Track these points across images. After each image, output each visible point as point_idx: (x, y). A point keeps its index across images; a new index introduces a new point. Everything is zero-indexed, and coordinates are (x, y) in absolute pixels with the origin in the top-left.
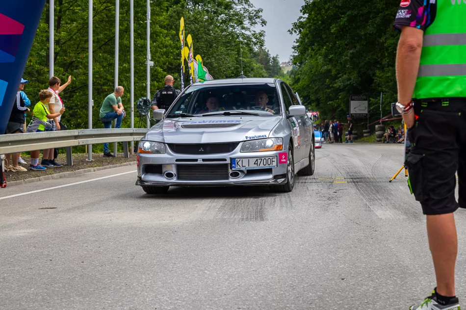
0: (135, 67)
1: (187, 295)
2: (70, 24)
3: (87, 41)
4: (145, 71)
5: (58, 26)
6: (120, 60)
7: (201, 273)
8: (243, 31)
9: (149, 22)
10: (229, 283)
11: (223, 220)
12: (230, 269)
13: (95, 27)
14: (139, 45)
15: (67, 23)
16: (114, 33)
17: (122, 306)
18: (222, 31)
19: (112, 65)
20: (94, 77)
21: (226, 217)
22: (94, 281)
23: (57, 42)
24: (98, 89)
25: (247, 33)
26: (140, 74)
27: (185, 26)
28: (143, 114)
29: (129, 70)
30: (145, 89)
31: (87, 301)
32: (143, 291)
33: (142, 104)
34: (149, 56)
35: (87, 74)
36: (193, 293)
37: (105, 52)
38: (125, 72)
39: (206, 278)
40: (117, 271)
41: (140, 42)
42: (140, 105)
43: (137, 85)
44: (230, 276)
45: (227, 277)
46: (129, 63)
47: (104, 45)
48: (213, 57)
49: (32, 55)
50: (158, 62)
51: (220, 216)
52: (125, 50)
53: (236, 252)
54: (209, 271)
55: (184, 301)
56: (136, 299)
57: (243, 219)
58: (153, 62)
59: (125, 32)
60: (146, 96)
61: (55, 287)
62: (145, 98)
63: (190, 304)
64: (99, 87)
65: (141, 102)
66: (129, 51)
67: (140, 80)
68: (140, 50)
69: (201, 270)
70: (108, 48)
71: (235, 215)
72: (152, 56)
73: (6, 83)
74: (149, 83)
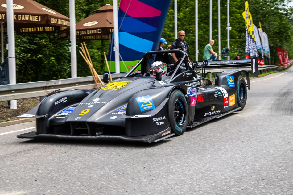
0: (221, 31)
1: (251, 154)
2: (185, 9)
3: (194, 18)
4: (227, 33)
5: (179, 11)
6: (212, 27)
7: (259, 143)
8: (283, 7)
9: (228, 5)
10: (275, 149)
11: (271, 115)
12: (275, 141)
13: (199, 10)
14: (223, 19)
15: (183, 9)
16: (209, 13)
17: (215, 159)
18: (271, 7)
19: (208, 30)
20: (199, 37)
21: (273, 113)
22: (201, 146)
23: (178, 19)
24: (201, 44)
25: (286, 7)
26: (224, 35)
27: (249, 6)
28: (226, 57)
29: (217, 33)
30: (226, 43)
31: (198, 156)
32: (227, 152)
33: (225, 51)
34: (229, 24)
35: (194, 36)
36: (254, 153)
38: (215, 34)
39: (261, 146)
40: (213, 141)
41: (224, 17)
42: (224, 52)
43: (222, 41)
44: (275, 145)
46: (218, 29)
47: (204, 20)
48: (266, 23)
49: (165, 27)
50: (234, 27)
51: (269, 112)
52: (215, 22)
53: (278, 132)
54: (263, 142)
55: (249, 157)
56: (223, 155)
57: (283, 114)
58: (231, 28)
59: (215, 12)
60: (227, 46)
61: (181, 148)
62: (226, 48)
63: (252, 159)
64: (201, 43)
65: (224, 50)
66: (217, 22)
67: (223, 38)
68: (224, 22)
69: (259, 142)
70: (206, 21)
71: (278, 112)
72: (230, 24)
73: (152, 43)
74: (228, 40)
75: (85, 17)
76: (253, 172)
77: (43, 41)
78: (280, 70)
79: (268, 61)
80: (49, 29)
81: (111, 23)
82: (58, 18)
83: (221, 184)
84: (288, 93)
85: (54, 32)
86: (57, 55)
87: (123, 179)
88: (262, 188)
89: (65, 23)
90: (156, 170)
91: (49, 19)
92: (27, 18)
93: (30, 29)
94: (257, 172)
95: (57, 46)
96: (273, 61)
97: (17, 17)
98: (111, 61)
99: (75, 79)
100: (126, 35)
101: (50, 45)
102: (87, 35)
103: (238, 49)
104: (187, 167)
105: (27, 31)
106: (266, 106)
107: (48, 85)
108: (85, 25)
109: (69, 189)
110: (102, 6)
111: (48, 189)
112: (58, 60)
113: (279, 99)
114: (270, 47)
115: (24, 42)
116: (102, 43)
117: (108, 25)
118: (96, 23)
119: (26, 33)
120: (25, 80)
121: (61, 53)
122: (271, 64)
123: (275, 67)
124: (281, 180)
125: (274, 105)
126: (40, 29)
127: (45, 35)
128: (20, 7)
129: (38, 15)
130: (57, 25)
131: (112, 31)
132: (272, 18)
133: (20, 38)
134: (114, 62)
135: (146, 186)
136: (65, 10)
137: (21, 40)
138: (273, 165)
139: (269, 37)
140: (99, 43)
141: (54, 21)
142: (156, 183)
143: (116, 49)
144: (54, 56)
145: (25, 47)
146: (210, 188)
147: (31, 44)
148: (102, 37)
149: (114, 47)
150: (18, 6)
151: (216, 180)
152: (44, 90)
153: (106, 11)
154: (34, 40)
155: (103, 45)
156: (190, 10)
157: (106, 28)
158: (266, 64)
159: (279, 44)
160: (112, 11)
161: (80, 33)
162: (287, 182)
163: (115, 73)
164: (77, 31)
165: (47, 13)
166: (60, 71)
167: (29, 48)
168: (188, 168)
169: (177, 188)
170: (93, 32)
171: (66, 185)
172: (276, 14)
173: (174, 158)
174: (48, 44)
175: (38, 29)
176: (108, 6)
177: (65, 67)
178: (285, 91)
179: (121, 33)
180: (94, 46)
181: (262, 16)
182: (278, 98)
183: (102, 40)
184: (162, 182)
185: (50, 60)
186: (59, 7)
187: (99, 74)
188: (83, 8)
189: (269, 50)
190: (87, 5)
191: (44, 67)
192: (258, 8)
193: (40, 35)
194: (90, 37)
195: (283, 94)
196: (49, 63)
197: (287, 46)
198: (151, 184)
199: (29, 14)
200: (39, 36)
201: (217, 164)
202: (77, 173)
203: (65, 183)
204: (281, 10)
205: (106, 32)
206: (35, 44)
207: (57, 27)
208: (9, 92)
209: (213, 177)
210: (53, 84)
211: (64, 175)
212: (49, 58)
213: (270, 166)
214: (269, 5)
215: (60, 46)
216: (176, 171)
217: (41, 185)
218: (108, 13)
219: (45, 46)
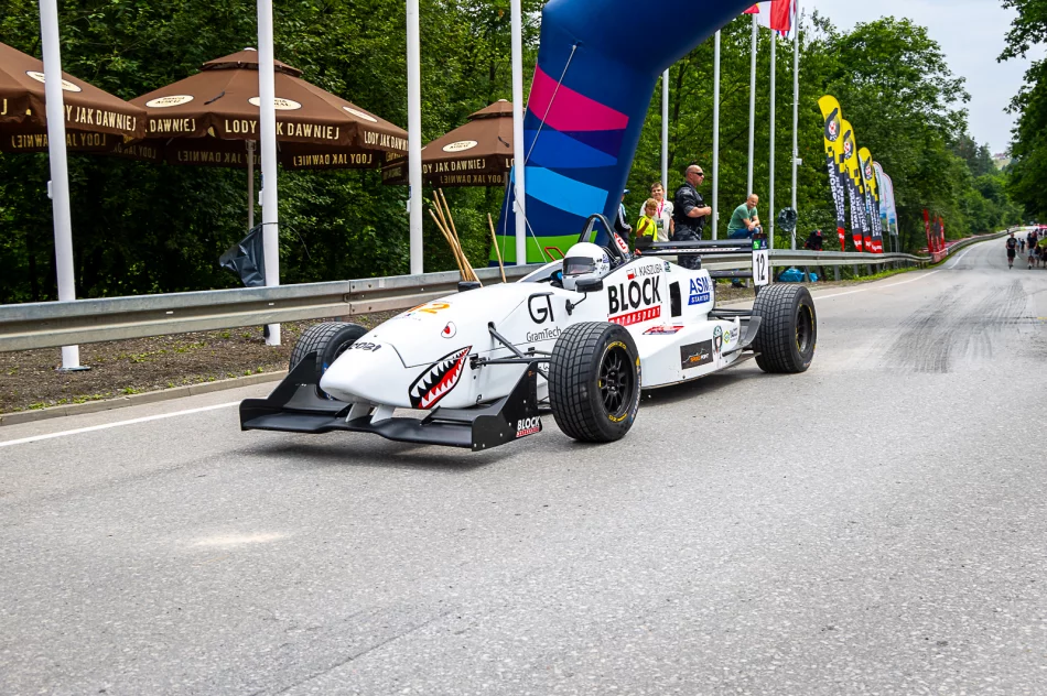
3: (712, 135)
4: (791, 172)
5: (674, 116)
8: (935, 111)
11: (887, 370)
15: (686, 113)
16: (748, 123)
18: (903, 112)
19: (745, 165)
23: (672, 139)
25: (941, 113)
26: (783, 177)
28: (787, 230)
30: (790, 196)
33: (784, 217)
34: (796, 151)
37: (737, 148)
38: (761, 174)
42: (782, 218)
43: (779, 192)
45: (885, 443)
46: (768, 162)
47: (736, 139)
52: (762, 145)
57: (916, 370)
58: (801, 160)
59: (762, 119)
60: (791, 206)
62: (789, 209)
64: (729, 196)
65: (783, 214)
67: (784, 184)
68: (784, 144)
72: (800, 152)
73: (605, 193)
74: (795, 188)
75: (446, 132)
76: (829, 505)
77: (348, 188)
78: (923, 266)
79: (893, 243)
80: (361, 159)
81: (507, 145)
82: (381, 132)
83: (749, 530)
84: (933, 320)
85: (373, 166)
86: (380, 220)
87: (515, 512)
88: (848, 542)
89: (398, 144)
90: (594, 494)
91: (360, 133)
92: (308, 131)
93: (316, 158)
94: (839, 503)
95: (380, 199)
96: (907, 244)
97: (284, 129)
98: (505, 237)
99: (416, 277)
100: (542, 172)
101: (364, 196)
102: (450, 173)
103: (818, 213)
104: (669, 489)
105: (309, 162)
106: (878, 350)
107: (352, 291)
108: (447, 148)
109: (385, 532)
110: (490, 103)
111: (337, 531)
112: (383, 233)
113: (910, 334)
114: (899, 210)
115: (303, 189)
116: (488, 192)
117: (501, 150)
118: (473, 144)
119: (306, 167)
120: (305, 277)
121: (388, 215)
122: (902, 251)
123: (911, 258)
124: (897, 525)
125: (897, 346)
126: (339, 159)
127: (354, 174)
128: (293, 105)
129: (335, 125)
130: (378, 149)
131: (510, 164)
132: (903, 138)
133: (292, 179)
134: (512, 237)
135: (568, 529)
136: (399, 114)
137: (295, 184)
138: (880, 489)
139: (896, 185)
140: (481, 193)
141: (371, 139)
142: (592, 523)
143: (519, 207)
144: (372, 223)
145: (305, 200)
146: (721, 538)
147: (320, 194)
148: (487, 179)
149: (514, 202)
150: (288, 101)
151: (737, 520)
152: (343, 301)
153: (498, 116)
154: (327, 185)
155: (490, 198)
156: (703, 116)
157: (496, 156)
158: (886, 250)
159: (923, 202)
160: (510, 115)
161: (434, 168)
162: (910, 528)
163: (515, 264)
164: (423, 162)
165: (355, 120)
166: (388, 260)
167: (315, 204)
168: (673, 490)
169: (642, 536)
170: (464, 167)
171: (379, 522)
172: (914, 128)
173: (641, 466)
174: (358, 195)
175: (335, 158)
176: (501, 105)
177: (398, 251)
178: (928, 315)
179: (529, 168)
180: (469, 202)
181: (881, 134)
182: (909, 330)
183: (488, 185)
184: (606, 522)
185: (364, 231)
186: (385, 106)
187: (475, 266)
188: (443, 109)
189: (895, 217)
190: (453, 100)
191: (349, 250)
192: (870, 113)
193: (341, 172)
194: (459, 178)
195: (921, 323)
196: (361, 238)
197: (942, 206)
198: (579, 526)
199: (314, 123)
200: (338, 174)
201: (743, 482)
202: (408, 495)
203: (378, 517)
204: (927, 119)
205: (497, 165)
206: (329, 193)
207: (379, 154)
208: (262, 304)
209: (731, 512)
210: (367, 288)
211: (378, 500)
212: (362, 228)
213: (872, 492)
214: (898, 106)
215: (388, 199)
216: (643, 498)
217: (322, 521)
218: (502, 121)
219: (354, 199)
